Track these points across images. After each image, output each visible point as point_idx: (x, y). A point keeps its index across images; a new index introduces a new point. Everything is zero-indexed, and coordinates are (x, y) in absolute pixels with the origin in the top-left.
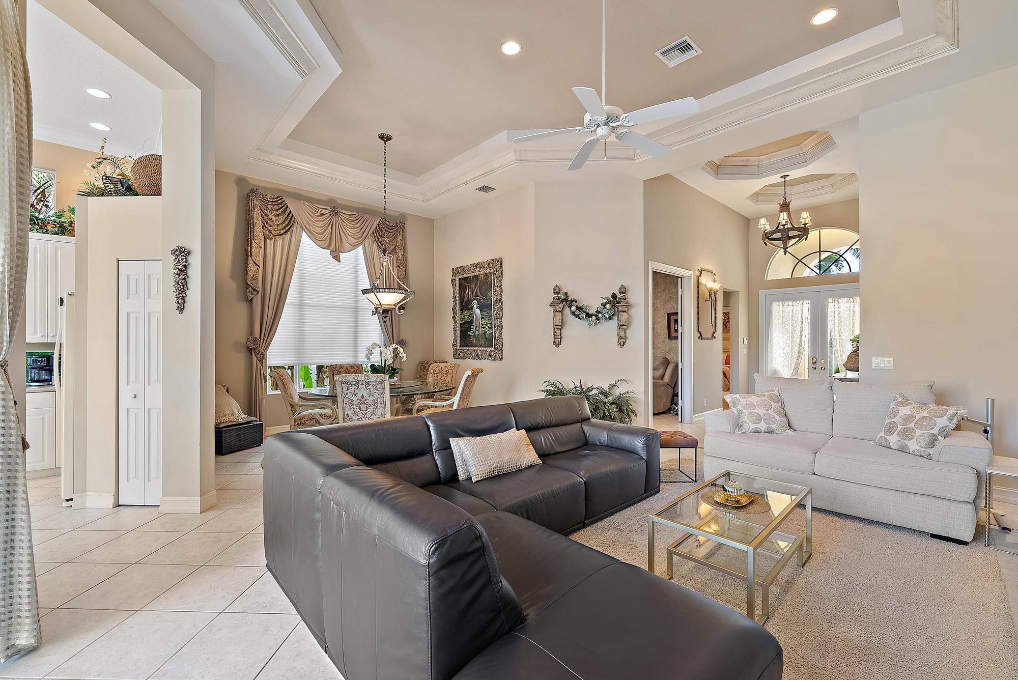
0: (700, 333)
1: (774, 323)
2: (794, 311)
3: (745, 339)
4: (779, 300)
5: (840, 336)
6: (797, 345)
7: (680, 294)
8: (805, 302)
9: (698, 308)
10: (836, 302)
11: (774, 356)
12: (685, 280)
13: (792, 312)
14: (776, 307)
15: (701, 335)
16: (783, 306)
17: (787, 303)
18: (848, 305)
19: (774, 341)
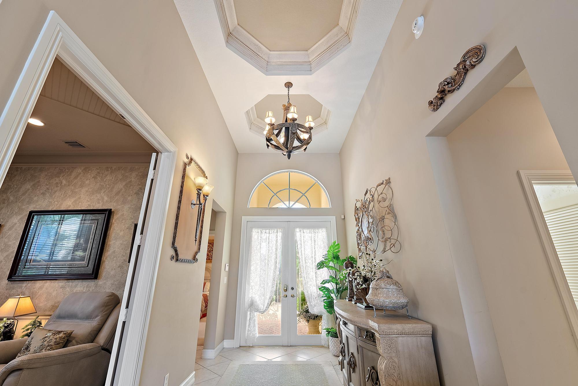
0: (176, 251)
1: (253, 249)
2: (270, 238)
3: (227, 265)
4: (258, 227)
5: (306, 263)
6: (272, 272)
7: (150, 176)
8: (279, 230)
9: (179, 208)
10: (302, 232)
11: (252, 284)
12: (163, 157)
13: (269, 239)
14: (255, 234)
15: (177, 254)
16: (262, 233)
17: (264, 231)
18: (310, 235)
19: (252, 268)
